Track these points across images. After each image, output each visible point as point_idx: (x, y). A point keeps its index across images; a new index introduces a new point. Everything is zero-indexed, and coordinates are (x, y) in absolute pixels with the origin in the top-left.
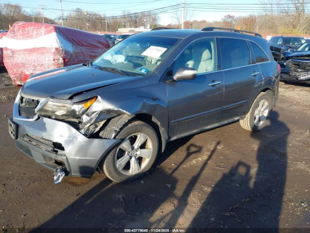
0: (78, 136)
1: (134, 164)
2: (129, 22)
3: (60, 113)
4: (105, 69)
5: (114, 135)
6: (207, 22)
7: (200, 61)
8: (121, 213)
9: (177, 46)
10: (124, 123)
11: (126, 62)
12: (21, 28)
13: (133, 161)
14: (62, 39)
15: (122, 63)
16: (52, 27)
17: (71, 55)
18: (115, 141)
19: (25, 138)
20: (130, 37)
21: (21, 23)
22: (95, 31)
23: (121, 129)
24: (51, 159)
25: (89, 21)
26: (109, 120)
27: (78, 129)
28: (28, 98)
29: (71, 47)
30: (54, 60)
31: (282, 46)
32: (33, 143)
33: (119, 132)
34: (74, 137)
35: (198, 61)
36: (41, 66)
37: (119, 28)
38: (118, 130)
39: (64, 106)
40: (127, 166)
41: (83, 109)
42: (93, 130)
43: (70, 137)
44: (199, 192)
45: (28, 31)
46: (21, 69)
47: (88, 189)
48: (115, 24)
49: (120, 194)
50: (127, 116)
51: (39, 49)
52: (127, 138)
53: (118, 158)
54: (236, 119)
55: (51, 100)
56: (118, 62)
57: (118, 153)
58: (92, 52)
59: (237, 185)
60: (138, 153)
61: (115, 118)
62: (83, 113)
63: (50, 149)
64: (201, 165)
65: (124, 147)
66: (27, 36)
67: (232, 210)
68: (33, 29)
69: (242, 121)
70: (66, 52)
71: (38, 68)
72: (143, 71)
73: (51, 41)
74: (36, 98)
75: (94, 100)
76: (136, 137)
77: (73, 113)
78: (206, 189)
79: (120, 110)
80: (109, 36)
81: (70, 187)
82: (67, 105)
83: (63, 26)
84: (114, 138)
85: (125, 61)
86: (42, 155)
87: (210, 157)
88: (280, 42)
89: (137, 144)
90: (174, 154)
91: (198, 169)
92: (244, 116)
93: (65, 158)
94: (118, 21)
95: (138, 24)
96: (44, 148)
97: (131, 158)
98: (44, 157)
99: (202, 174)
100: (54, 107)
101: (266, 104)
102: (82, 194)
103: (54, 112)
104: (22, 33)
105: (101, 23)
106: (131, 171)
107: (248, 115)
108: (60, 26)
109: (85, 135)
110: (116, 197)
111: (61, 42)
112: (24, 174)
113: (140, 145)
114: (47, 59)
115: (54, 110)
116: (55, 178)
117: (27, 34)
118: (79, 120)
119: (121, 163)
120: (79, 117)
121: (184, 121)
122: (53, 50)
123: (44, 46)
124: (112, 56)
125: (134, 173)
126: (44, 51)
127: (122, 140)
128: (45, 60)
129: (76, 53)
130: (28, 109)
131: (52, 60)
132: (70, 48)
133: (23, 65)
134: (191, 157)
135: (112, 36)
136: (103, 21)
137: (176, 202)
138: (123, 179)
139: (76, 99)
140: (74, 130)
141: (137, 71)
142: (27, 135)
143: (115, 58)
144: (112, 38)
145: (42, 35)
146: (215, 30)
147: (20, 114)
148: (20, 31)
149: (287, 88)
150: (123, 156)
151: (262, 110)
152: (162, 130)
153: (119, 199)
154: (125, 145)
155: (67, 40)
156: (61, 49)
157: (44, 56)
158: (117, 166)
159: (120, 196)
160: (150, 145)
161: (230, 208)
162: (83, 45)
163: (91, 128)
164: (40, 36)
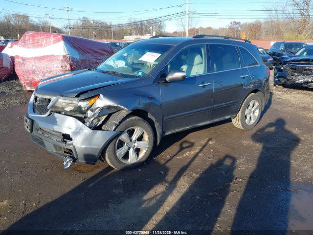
0: (84, 128)
1: (133, 154)
2: (135, 29)
3: (68, 109)
4: (107, 72)
5: (114, 128)
6: (213, 28)
7: (193, 65)
8: (120, 193)
9: (170, 51)
10: (123, 118)
11: (126, 67)
12: (31, 37)
13: (131, 152)
14: (69, 47)
15: (123, 67)
16: (60, 37)
17: (78, 62)
18: (115, 132)
19: (39, 132)
20: (130, 45)
21: (31, 33)
22: (101, 39)
23: (120, 123)
24: (60, 148)
25: (95, 29)
26: (110, 115)
27: (84, 122)
28: (41, 97)
29: (77, 54)
30: (62, 67)
31: (284, 52)
32: (46, 135)
33: (118, 126)
34: (80, 129)
35: (191, 66)
36: (50, 73)
37: (125, 35)
38: (117, 123)
39: (72, 103)
40: (126, 156)
41: (88, 106)
42: (97, 123)
43: (77, 129)
44: (189, 178)
45: (38, 40)
46: (31, 76)
47: (92, 175)
48: (121, 32)
49: (120, 179)
50: (125, 111)
51: (48, 56)
52: (126, 131)
53: (118, 148)
54: (227, 117)
55: (61, 98)
56: (119, 66)
57: (118, 143)
58: (98, 59)
59: (223, 172)
60: (136, 144)
61: (115, 114)
62: (88, 109)
63: (61, 139)
64: (192, 157)
65: (123, 139)
66: (37, 45)
67: (215, 191)
68: (43, 39)
69: (234, 120)
70: (73, 60)
71: (47, 74)
72: (140, 74)
73: (59, 49)
74: (48, 97)
75: (97, 98)
76: (133, 130)
77: (79, 109)
78: (195, 175)
79: (119, 106)
80: (115, 44)
81: (77, 173)
82: (74, 102)
83: (70, 35)
84: (115, 130)
85: (126, 65)
86: (54, 144)
87: (201, 150)
88: (282, 48)
89: (135, 137)
90: (169, 148)
91: (190, 160)
92: (235, 115)
93: (73, 147)
94: (124, 29)
95: (143, 31)
96: (55, 139)
97: (129, 148)
98: (55, 146)
99: (193, 163)
100: (64, 104)
101: (257, 104)
102: (87, 178)
103: (63, 108)
104: (32, 42)
105: (107, 31)
106: (129, 160)
107: (239, 114)
108: (67, 35)
109: (90, 127)
110: (116, 181)
111: (68, 50)
112: (38, 164)
113: (137, 137)
114: (55, 66)
115: (63, 107)
116: (65, 163)
117: (37, 43)
118: (85, 115)
119: (121, 152)
120: (84, 113)
121: (177, 118)
122: (61, 58)
123: (52, 54)
124: (114, 61)
125: (132, 162)
126: (52, 59)
127: (121, 133)
128: (53, 67)
129: (82, 60)
130: (42, 107)
131: (60, 66)
132: (77, 56)
133: (34, 72)
134: (184, 151)
135: (118, 44)
136: (109, 29)
137: (167, 185)
138: (123, 166)
139: (82, 97)
140: (80, 123)
141: (135, 74)
142: (41, 129)
143: (117, 63)
144: (117, 46)
145: (51, 44)
146: (205, 38)
147: (34, 112)
148: (31, 40)
149: (284, 91)
150: (122, 147)
151: (253, 110)
152: (157, 125)
153: (119, 182)
154: (124, 137)
155: (74, 48)
156: (68, 56)
157: (53, 63)
158: (118, 155)
159: (120, 180)
160: (146, 137)
161: (214, 189)
162: (89, 53)
163: (95, 122)
164: (49, 45)
